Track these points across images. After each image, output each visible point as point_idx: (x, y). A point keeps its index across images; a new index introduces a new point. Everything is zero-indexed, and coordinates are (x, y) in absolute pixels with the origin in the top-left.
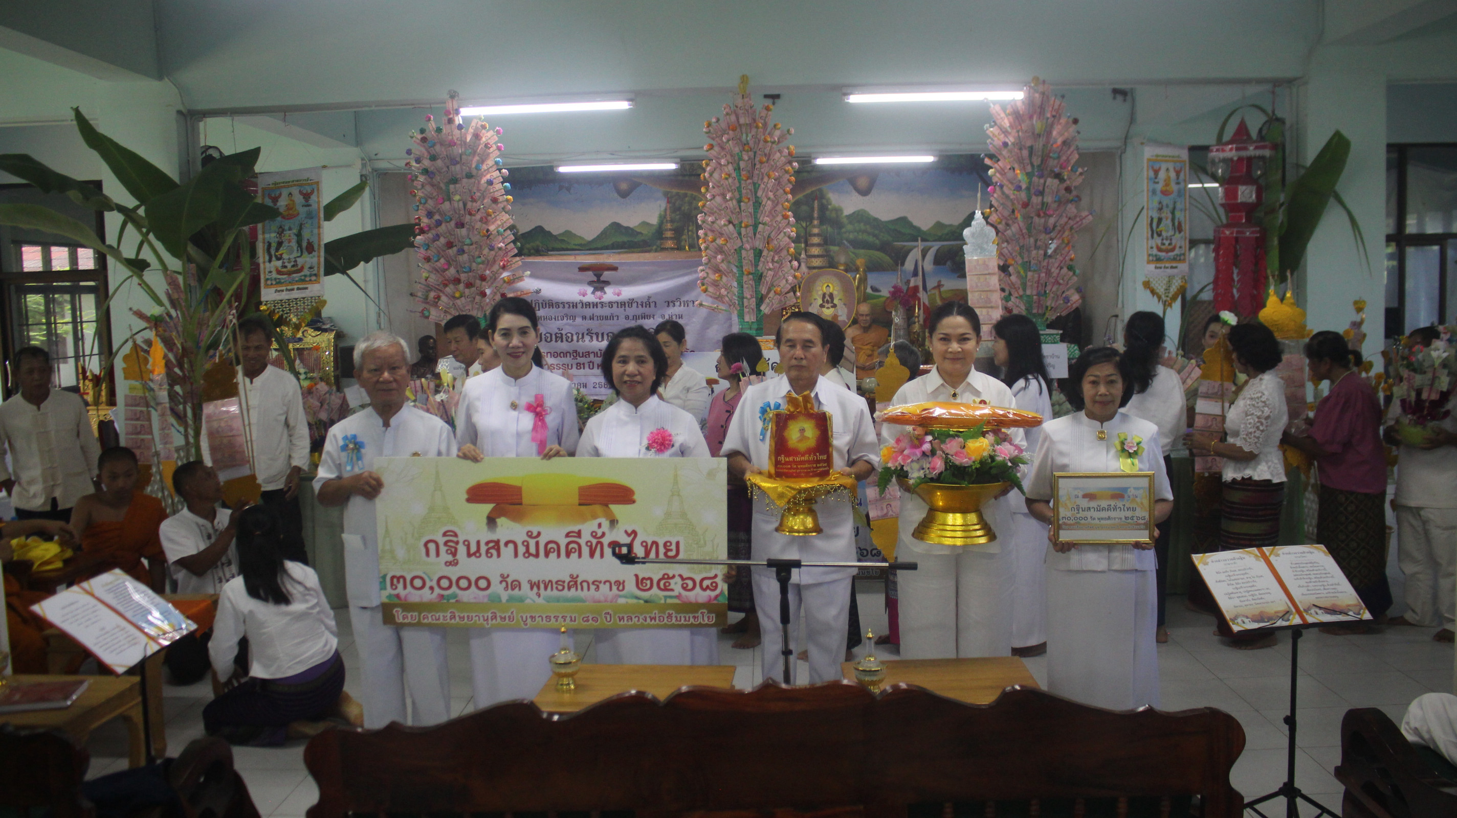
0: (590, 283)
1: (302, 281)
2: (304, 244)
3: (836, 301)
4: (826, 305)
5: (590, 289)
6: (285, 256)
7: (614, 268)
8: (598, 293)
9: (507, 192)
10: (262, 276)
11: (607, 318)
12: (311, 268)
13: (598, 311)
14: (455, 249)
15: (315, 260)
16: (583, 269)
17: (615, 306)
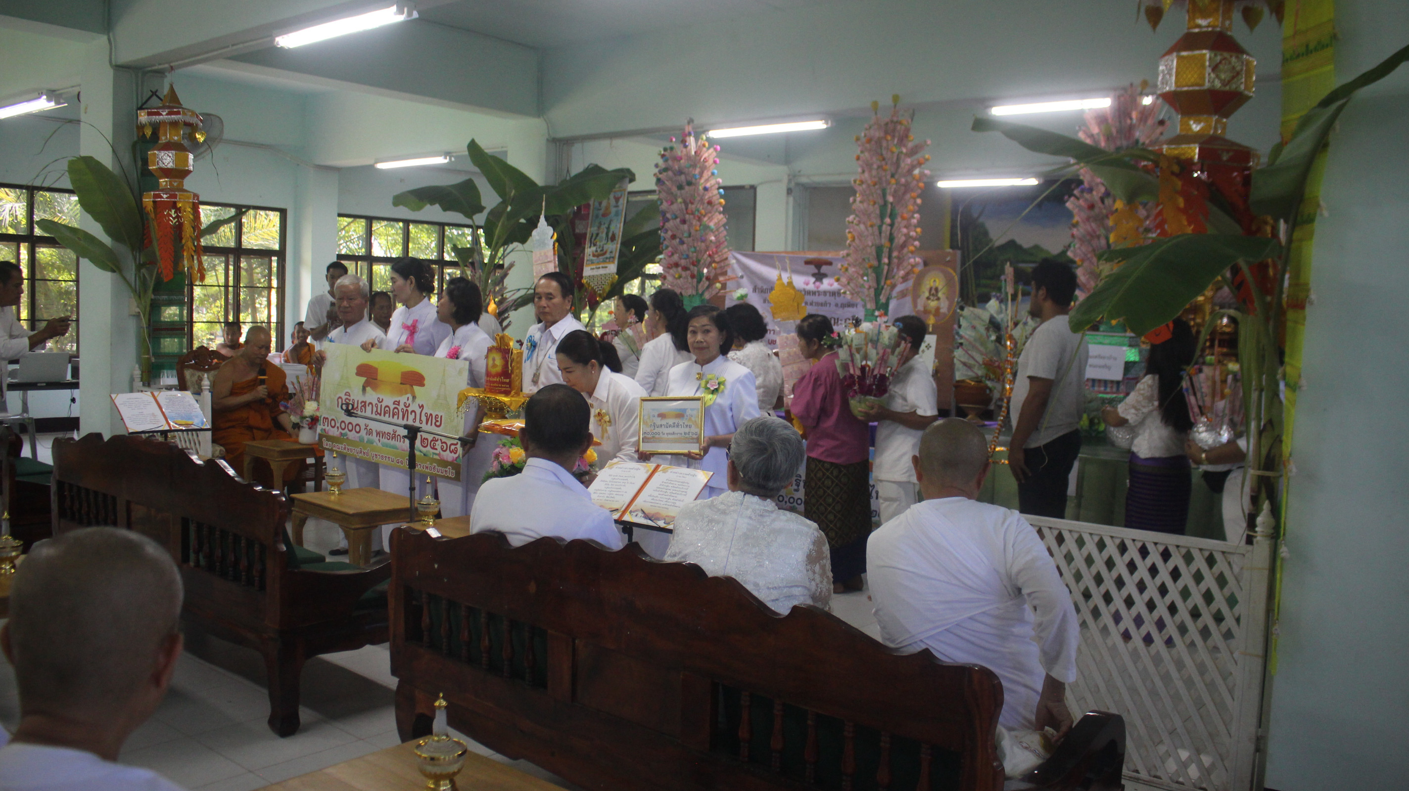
0: (814, 275)
1: (604, 262)
2: (610, 235)
3: (940, 295)
4: (932, 298)
5: (812, 280)
6: (598, 243)
7: (829, 263)
8: (818, 284)
9: (721, 196)
10: (585, 258)
11: (822, 305)
12: (611, 252)
13: (816, 299)
14: (678, 240)
15: (615, 246)
16: (808, 262)
17: (828, 294)
